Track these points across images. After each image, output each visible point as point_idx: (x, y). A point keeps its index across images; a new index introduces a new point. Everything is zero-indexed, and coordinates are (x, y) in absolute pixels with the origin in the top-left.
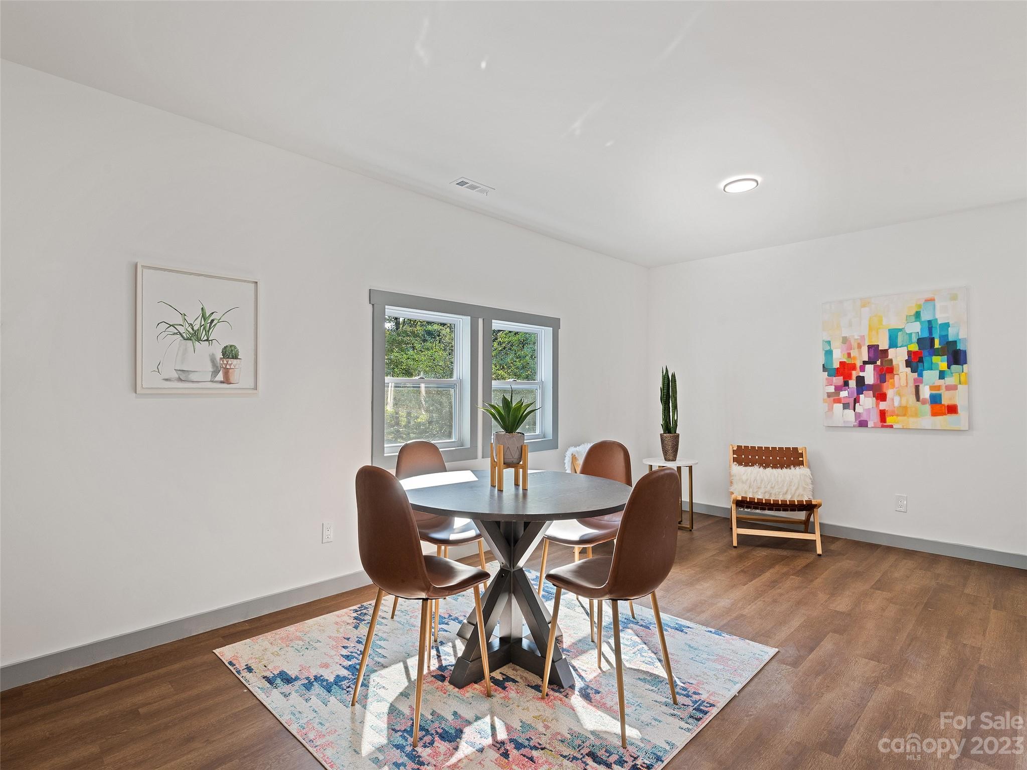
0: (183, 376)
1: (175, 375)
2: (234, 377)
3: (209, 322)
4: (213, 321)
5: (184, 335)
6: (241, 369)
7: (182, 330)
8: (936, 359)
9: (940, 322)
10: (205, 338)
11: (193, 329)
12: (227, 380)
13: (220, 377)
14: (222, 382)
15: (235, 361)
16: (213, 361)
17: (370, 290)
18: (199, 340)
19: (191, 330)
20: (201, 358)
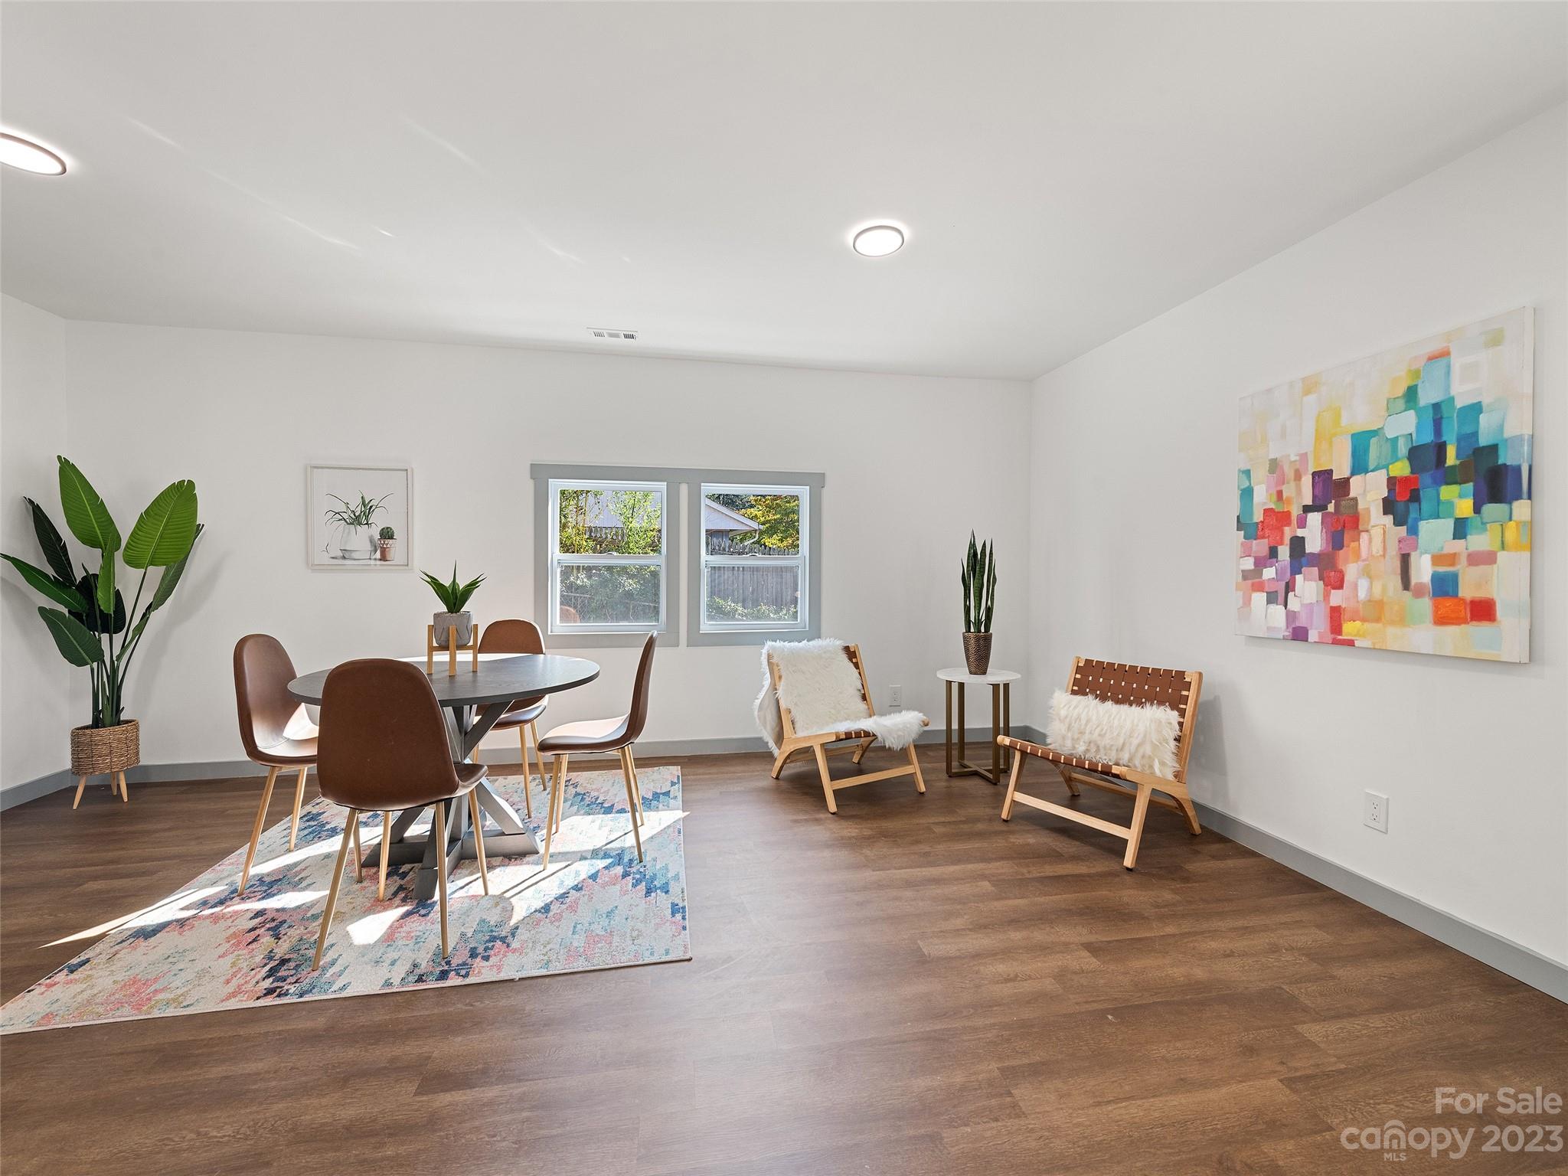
0: (345, 555)
1: (340, 554)
2: (391, 555)
3: (368, 508)
4: (371, 507)
5: (348, 520)
6: (396, 547)
7: (345, 516)
8: (1448, 492)
9: (1459, 404)
10: (365, 522)
11: (355, 515)
12: (383, 558)
13: (378, 555)
14: (379, 560)
15: (391, 541)
16: (371, 541)
17: (533, 465)
18: (360, 524)
19: (353, 517)
20: (361, 539)
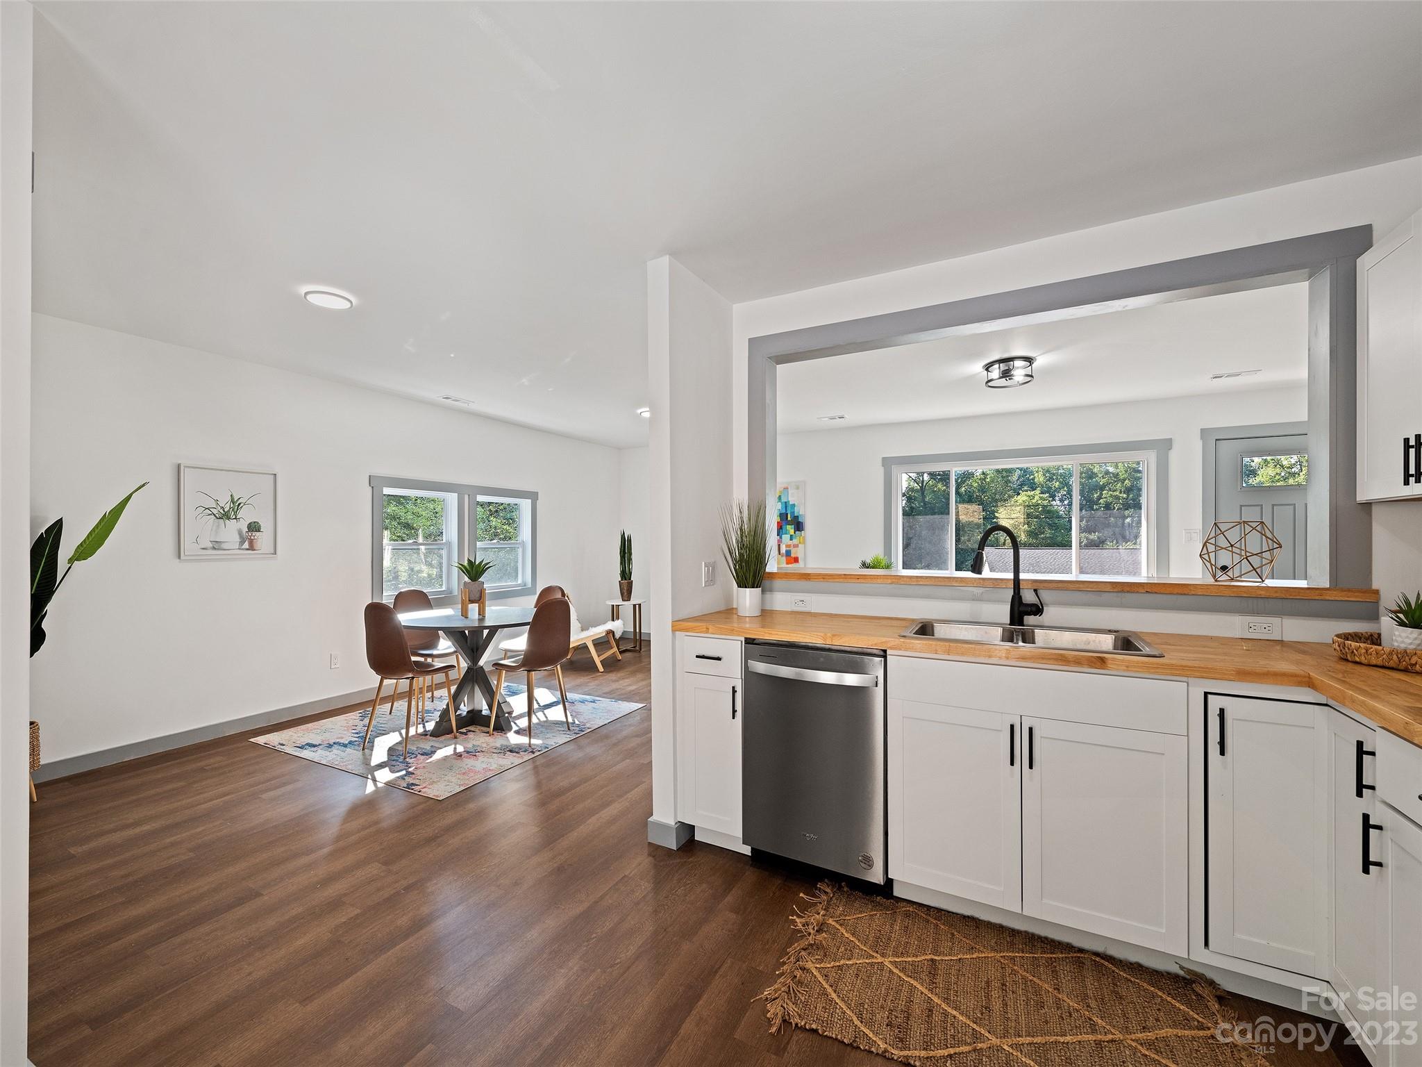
0: (216, 546)
1: (210, 545)
2: (257, 545)
3: (236, 505)
4: (239, 504)
5: (217, 515)
6: (263, 539)
7: (215, 511)
8: (789, 527)
9: (791, 503)
10: (234, 517)
11: (224, 511)
12: (251, 548)
13: (246, 545)
14: (247, 549)
15: (258, 534)
16: (240, 533)
17: (370, 476)
18: (229, 518)
19: (222, 512)
20: (231, 532)
